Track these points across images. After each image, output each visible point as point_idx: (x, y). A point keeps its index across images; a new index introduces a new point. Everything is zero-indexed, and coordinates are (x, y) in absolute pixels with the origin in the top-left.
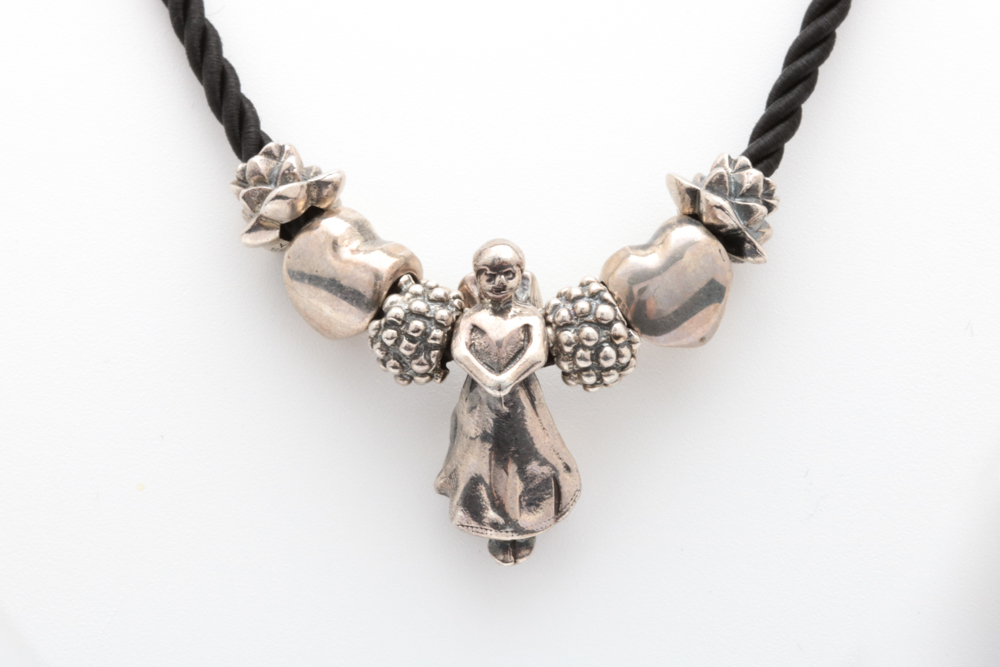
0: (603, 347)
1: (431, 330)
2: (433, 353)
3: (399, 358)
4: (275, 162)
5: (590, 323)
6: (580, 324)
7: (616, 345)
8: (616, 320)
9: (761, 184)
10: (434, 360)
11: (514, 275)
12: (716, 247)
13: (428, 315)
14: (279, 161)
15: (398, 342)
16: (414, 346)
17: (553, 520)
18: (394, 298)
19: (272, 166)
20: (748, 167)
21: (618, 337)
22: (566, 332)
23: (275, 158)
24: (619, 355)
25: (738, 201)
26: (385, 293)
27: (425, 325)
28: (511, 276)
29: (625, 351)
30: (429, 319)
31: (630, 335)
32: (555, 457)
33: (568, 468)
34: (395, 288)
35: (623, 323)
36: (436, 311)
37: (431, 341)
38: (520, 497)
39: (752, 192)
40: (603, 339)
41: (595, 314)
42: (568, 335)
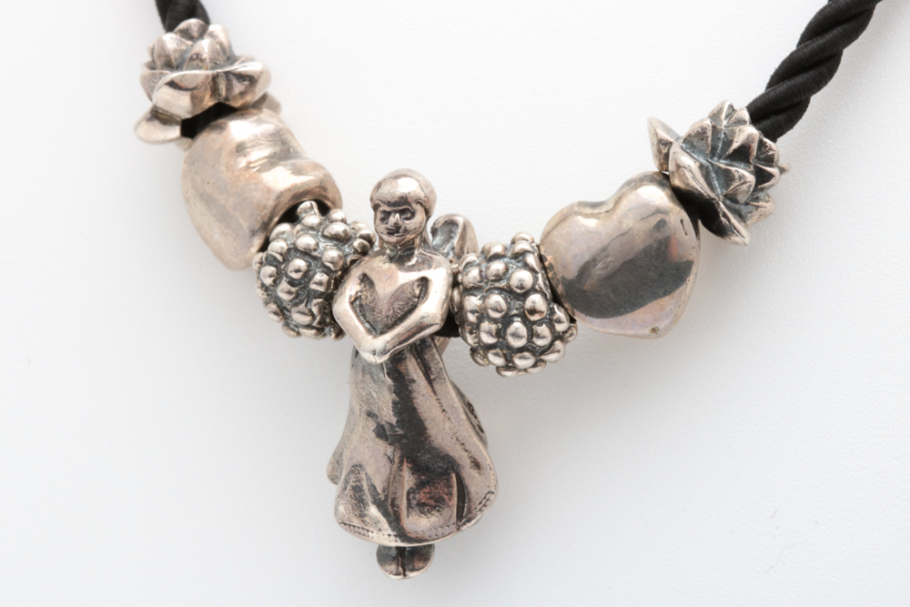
0: (513, 322)
1: (315, 273)
2: (315, 301)
3: (278, 301)
4: (190, 43)
5: (501, 290)
6: (490, 289)
7: (530, 321)
8: (533, 290)
9: (755, 146)
10: (315, 310)
11: (413, 214)
12: (678, 215)
13: (314, 254)
14: (195, 42)
15: (276, 283)
16: (293, 289)
17: (454, 527)
18: (285, 227)
19: (184, 47)
20: (745, 122)
21: (533, 311)
22: (472, 297)
23: (191, 38)
24: (532, 335)
25: (722, 164)
26: (276, 219)
27: (309, 265)
28: (409, 215)
29: (543, 330)
30: (315, 258)
31: (552, 312)
32: (458, 447)
33: (477, 465)
34: (291, 216)
35: (544, 295)
36: (325, 249)
37: (313, 286)
38: (408, 493)
39: (742, 154)
40: (515, 312)
41: (509, 280)
42: (473, 302)
